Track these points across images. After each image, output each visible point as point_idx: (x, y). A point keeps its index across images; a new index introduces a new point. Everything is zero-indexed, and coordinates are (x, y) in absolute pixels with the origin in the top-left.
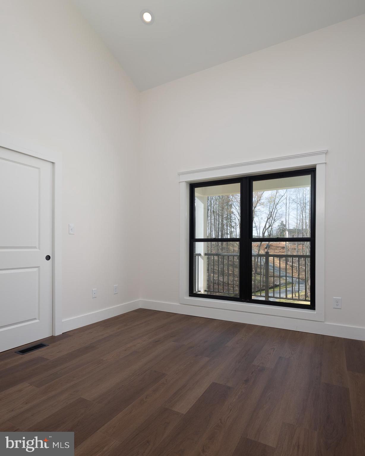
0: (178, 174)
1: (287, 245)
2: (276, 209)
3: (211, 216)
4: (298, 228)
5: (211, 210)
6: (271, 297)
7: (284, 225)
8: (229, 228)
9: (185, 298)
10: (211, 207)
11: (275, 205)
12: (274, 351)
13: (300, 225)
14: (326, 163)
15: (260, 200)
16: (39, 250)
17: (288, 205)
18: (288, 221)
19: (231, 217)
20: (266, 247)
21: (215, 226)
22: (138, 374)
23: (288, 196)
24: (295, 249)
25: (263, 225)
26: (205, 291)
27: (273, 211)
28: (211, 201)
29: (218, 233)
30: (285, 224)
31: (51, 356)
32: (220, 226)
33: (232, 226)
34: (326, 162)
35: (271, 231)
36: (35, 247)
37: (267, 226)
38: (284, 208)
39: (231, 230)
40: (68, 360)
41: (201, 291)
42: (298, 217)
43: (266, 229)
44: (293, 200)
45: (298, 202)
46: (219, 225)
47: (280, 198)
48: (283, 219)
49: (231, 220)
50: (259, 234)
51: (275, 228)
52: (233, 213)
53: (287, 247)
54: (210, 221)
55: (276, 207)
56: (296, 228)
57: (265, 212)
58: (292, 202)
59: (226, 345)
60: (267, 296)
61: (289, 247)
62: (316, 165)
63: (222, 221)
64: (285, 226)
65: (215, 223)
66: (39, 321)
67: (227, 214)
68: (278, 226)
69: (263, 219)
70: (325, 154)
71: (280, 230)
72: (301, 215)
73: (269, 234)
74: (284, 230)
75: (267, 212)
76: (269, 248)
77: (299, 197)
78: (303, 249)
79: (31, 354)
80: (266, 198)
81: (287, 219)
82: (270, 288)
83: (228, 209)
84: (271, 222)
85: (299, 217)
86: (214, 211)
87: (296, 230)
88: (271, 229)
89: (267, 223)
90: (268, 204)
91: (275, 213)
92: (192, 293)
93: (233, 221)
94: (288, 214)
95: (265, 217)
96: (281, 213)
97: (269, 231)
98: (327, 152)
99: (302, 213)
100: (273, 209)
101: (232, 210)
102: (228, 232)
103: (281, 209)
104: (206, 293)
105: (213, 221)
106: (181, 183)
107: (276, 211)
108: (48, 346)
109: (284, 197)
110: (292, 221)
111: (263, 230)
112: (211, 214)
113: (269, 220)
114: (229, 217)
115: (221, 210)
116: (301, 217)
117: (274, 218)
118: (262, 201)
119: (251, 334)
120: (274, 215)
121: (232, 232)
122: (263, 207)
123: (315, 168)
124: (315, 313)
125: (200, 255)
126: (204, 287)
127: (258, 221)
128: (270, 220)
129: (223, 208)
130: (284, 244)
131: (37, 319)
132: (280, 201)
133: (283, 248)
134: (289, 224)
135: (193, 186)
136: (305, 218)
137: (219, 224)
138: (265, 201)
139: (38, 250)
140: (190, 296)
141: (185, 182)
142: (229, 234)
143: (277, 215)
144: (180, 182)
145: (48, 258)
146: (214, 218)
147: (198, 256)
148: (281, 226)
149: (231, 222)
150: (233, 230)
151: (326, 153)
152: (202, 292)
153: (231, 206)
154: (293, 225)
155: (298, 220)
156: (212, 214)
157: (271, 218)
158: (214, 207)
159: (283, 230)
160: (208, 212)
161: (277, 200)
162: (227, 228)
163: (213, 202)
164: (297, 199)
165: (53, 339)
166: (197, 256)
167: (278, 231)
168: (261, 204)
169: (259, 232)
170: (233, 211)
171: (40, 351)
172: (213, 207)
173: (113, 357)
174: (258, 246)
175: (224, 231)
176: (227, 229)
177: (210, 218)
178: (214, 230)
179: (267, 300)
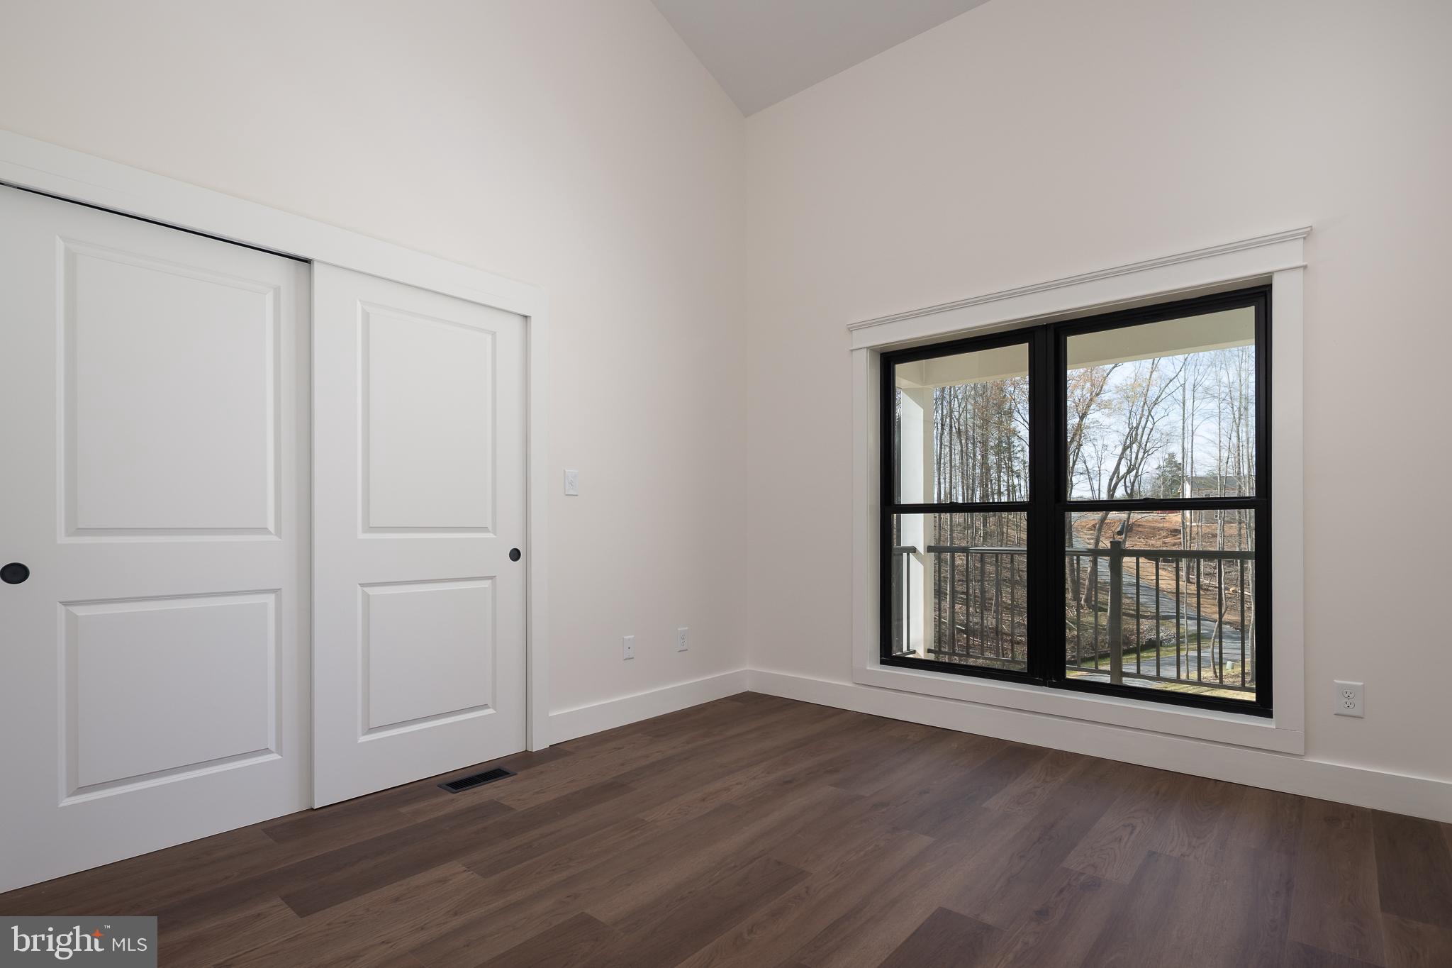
0: (849, 329)
1: (1188, 524)
2: (1150, 417)
3: (951, 444)
4: (1223, 474)
5: (951, 427)
6: (1128, 675)
7: (1176, 466)
8: (1004, 477)
9: (868, 668)
10: (951, 418)
11: (1146, 408)
12: (1132, 833)
13: (1230, 464)
14: (1305, 267)
15: (1097, 395)
16: (494, 536)
17: (1189, 404)
18: (1190, 454)
19: (1010, 444)
20: (1119, 529)
21: (962, 473)
22: (732, 865)
23: (1191, 381)
24: (1215, 536)
25: (1110, 466)
26: (929, 651)
27: (1143, 423)
28: (950, 403)
29: (973, 491)
30: (1179, 460)
31: (519, 800)
32: (978, 471)
33: (1012, 471)
34: (1304, 264)
35: (1136, 484)
36: (484, 529)
37: (1123, 470)
38: (1175, 416)
39: (1010, 481)
40: (559, 813)
41: (917, 651)
42: (1222, 440)
43: (1118, 476)
44: (1207, 390)
45: (1223, 396)
46: (974, 469)
47: (1163, 385)
48: (1175, 448)
49: (1009, 453)
50: (1097, 492)
51: (1148, 475)
52: (1015, 433)
53: (1188, 530)
54: (948, 458)
55: (1150, 414)
56: (1216, 472)
57: (1114, 427)
58: (1202, 395)
59: (984, 805)
60: (1117, 671)
61: (1195, 529)
62: (1271, 276)
63: (984, 457)
64: (1180, 467)
65: (962, 463)
66: (495, 712)
67: (1000, 438)
68: (1159, 467)
69: (1111, 448)
70: (1302, 240)
71: (1165, 480)
72: (1234, 434)
73: (1129, 492)
74: (1178, 481)
75: (1121, 429)
76: (1129, 534)
77: (1225, 380)
78: (1240, 535)
79: (475, 793)
80: (1119, 389)
81: (1188, 446)
82: (1128, 652)
83: (1001, 422)
84: (1134, 456)
85: (1225, 441)
86: (959, 428)
87: (1216, 478)
88: (1136, 476)
89: (1123, 461)
90: (1125, 406)
91: (1147, 431)
92: (890, 654)
93: (1018, 455)
94: (1190, 432)
95: (1114, 441)
96: (1167, 429)
97: (1128, 484)
98: (1309, 234)
99: (1235, 428)
100: (1141, 418)
101: (1013, 425)
102: (1003, 489)
103: (1167, 418)
104: (932, 657)
105: (958, 457)
106: (854, 352)
107: (1150, 425)
108: (516, 774)
109: (1176, 383)
110: (1205, 452)
111: (1111, 480)
112: (951, 437)
113: (1128, 451)
114: (1004, 445)
115: (979, 427)
116: (1234, 440)
117: (1143, 446)
118: (1105, 397)
119: (1061, 779)
120: (1145, 438)
121: (1014, 487)
122: (1109, 415)
123: (1270, 286)
124: (1273, 727)
125: (913, 550)
126: (925, 640)
127: (1094, 455)
128: (1131, 452)
129: (986, 422)
130: (1177, 522)
131: (489, 708)
132: (1163, 396)
133: (1175, 532)
134: (1192, 462)
135: (889, 360)
136: (1245, 444)
137: (974, 466)
138: (1115, 396)
139: (491, 535)
140: (882, 662)
141: (867, 348)
142: (1006, 492)
143: (1155, 435)
144: (852, 350)
145: (515, 555)
146: (960, 449)
147: (908, 555)
148: (1168, 469)
149: (1010, 459)
150: (1016, 481)
151: (1307, 235)
152: (921, 654)
153: (1010, 414)
154: (1205, 466)
155: (1223, 451)
156: (955, 437)
157: (1135, 447)
158: (961, 420)
159: (1174, 481)
160: (942, 434)
161: (1154, 392)
162: (999, 477)
163: (956, 405)
164: (1219, 386)
165: (527, 760)
166: (905, 555)
167: (1159, 482)
168: (1101, 406)
169: (1096, 487)
170: (1018, 429)
171: (496, 787)
172: (958, 420)
173: (669, 814)
174: (1094, 526)
175: (991, 484)
176: (999, 481)
177: (948, 449)
178: (960, 483)
179: (1114, 683)
